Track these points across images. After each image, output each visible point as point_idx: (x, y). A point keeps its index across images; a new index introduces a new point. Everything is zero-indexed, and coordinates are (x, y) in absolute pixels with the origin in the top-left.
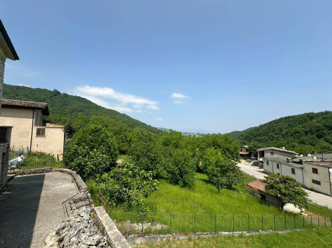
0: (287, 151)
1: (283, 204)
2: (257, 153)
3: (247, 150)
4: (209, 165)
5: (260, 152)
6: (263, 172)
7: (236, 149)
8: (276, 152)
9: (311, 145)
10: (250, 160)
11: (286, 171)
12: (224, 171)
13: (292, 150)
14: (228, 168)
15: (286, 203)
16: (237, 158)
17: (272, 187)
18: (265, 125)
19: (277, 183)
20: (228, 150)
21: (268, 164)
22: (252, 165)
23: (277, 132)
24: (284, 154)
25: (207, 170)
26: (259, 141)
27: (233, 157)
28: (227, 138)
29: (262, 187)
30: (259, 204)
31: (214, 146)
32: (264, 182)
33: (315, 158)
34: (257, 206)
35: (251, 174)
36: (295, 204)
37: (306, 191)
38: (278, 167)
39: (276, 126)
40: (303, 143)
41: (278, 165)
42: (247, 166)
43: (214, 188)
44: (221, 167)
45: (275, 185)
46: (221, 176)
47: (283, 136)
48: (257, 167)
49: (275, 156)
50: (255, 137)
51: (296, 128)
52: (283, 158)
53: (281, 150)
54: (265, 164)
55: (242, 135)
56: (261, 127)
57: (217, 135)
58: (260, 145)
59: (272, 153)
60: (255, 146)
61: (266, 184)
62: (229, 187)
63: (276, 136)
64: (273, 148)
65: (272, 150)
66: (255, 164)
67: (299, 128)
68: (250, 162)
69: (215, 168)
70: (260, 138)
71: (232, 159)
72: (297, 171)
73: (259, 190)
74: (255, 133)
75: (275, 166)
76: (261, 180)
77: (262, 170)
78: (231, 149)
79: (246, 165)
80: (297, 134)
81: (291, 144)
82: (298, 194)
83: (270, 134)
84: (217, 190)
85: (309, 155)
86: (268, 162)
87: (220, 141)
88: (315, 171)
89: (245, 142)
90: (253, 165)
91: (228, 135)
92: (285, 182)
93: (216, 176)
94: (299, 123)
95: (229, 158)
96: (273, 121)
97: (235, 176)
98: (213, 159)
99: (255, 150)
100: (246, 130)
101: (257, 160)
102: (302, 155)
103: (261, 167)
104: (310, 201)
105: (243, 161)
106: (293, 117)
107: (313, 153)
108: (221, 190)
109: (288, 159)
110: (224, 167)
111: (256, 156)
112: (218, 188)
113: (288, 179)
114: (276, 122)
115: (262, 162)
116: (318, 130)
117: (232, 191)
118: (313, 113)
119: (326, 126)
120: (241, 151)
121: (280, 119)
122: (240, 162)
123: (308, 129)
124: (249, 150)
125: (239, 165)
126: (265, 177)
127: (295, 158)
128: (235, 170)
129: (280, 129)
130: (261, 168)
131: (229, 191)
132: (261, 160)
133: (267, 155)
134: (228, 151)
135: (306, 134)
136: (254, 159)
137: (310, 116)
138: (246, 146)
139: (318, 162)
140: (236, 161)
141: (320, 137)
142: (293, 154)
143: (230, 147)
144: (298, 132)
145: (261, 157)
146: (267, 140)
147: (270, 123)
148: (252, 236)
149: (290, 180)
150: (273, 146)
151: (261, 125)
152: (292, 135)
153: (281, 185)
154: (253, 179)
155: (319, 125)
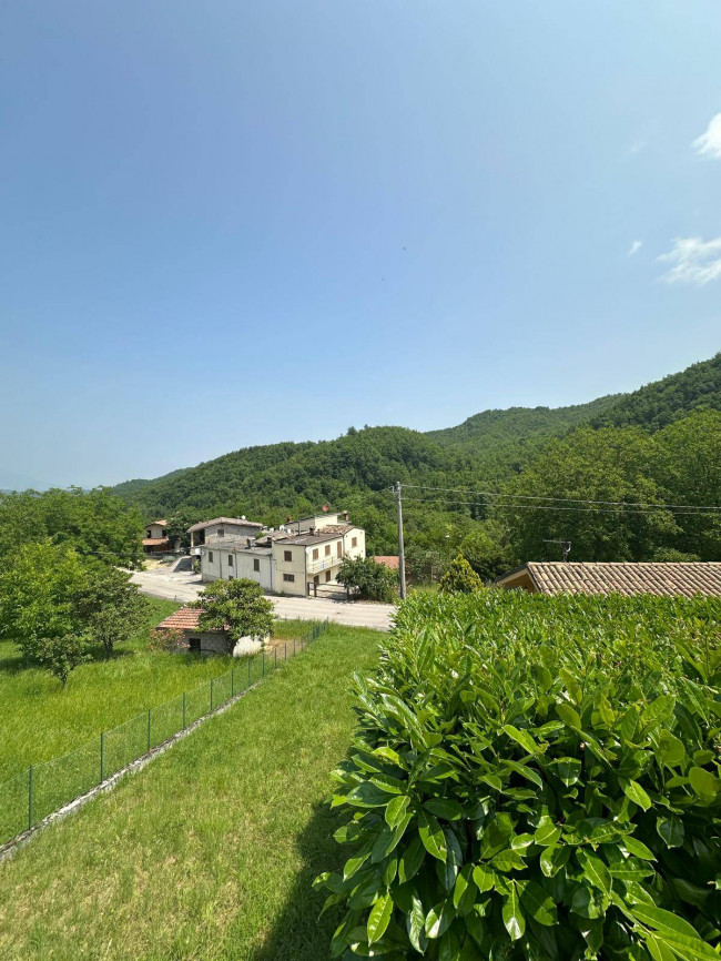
0: (249, 523)
1: (234, 643)
2: (189, 535)
3: (164, 534)
4: (27, 603)
5: (195, 532)
6: (200, 583)
7: (132, 534)
8: (230, 528)
9: (288, 506)
10: (171, 558)
11: (243, 570)
12: (86, 609)
13: (258, 521)
14: (100, 597)
15: (237, 640)
16: (134, 560)
17: (213, 613)
18: (211, 464)
19: (224, 600)
20: (105, 539)
21: (211, 560)
22: (176, 570)
23: (235, 480)
24: (244, 530)
25: (17, 623)
26: (197, 505)
27: (122, 557)
28: (100, 501)
29: (191, 622)
30: (183, 667)
31: (51, 534)
32: (198, 605)
33: (289, 531)
34: (177, 673)
35: (170, 595)
36: (252, 634)
37: (274, 599)
38: (231, 564)
39: (233, 467)
40: (275, 503)
41: (230, 557)
42: (163, 577)
43: (45, 676)
44: (76, 598)
45: (221, 607)
46: (76, 627)
47: (245, 491)
48: (189, 573)
49: (228, 537)
50: (187, 496)
51: (267, 473)
52: (241, 539)
53: (238, 522)
54: (205, 560)
55: (153, 492)
56: (203, 468)
57: (64, 495)
58: (196, 514)
59: (221, 533)
60: (185, 520)
61: (199, 611)
62: (104, 652)
63: (232, 491)
64: (224, 520)
65: (222, 524)
66: (184, 567)
67: (271, 472)
68: (171, 562)
69: (51, 609)
70: (199, 497)
71: (120, 565)
72: (264, 564)
73: (187, 631)
74: (188, 485)
75: (226, 561)
76: (191, 605)
77: (199, 577)
78: (115, 537)
79: (160, 572)
80: (268, 486)
81: (257, 508)
82: (259, 612)
83: (220, 487)
84: (57, 680)
85: (282, 527)
86: (211, 554)
87: (75, 515)
88: (288, 556)
89: (163, 509)
90: (178, 569)
91: (108, 491)
92: (238, 594)
93: (53, 634)
94: (272, 463)
95: (107, 563)
96: (228, 456)
97: (123, 615)
98: (44, 581)
99: (184, 530)
100: (165, 477)
101: (188, 554)
102: (272, 529)
103: (197, 571)
104: (277, 617)
105: (152, 564)
106: (263, 449)
107: (287, 523)
108: (72, 674)
109: (248, 541)
110: (86, 595)
111: (186, 545)
112: (59, 671)
113: (243, 586)
114: (233, 457)
115: (199, 557)
116: (297, 478)
117: (112, 661)
118: (292, 444)
119: (307, 469)
120: (149, 537)
121: (241, 451)
122: (143, 569)
123: (285, 476)
124: (170, 531)
125: (137, 577)
126: (200, 594)
127: (262, 536)
128: (123, 595)
129: (240, 474)
130: (196, 573)
131: (102, 665)
132: (197, 551)
133: (212, 539)
134: (107, 542)
135: (281, 487)
136: (181, 554)
137: (287, 450)
138: (163, 523)
139: (293, 538)
140: (132, 569)
141: (299, 490)
142: (258, 527)
143: (114, 529)
144: (268, 481)
145: (196, 544)
146: (214, 503)
147: (221, 460)
148: (155, 763)
149: (247, 586)
150: (225, 516)
151: (202, 464)
152: (260, 489)
153: (231, 603)
154: (176, 605)
155: (300, 467)
